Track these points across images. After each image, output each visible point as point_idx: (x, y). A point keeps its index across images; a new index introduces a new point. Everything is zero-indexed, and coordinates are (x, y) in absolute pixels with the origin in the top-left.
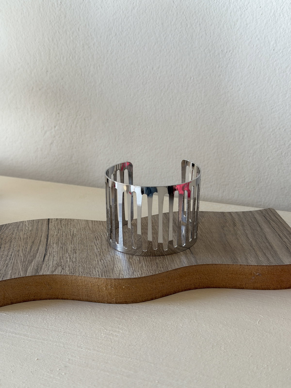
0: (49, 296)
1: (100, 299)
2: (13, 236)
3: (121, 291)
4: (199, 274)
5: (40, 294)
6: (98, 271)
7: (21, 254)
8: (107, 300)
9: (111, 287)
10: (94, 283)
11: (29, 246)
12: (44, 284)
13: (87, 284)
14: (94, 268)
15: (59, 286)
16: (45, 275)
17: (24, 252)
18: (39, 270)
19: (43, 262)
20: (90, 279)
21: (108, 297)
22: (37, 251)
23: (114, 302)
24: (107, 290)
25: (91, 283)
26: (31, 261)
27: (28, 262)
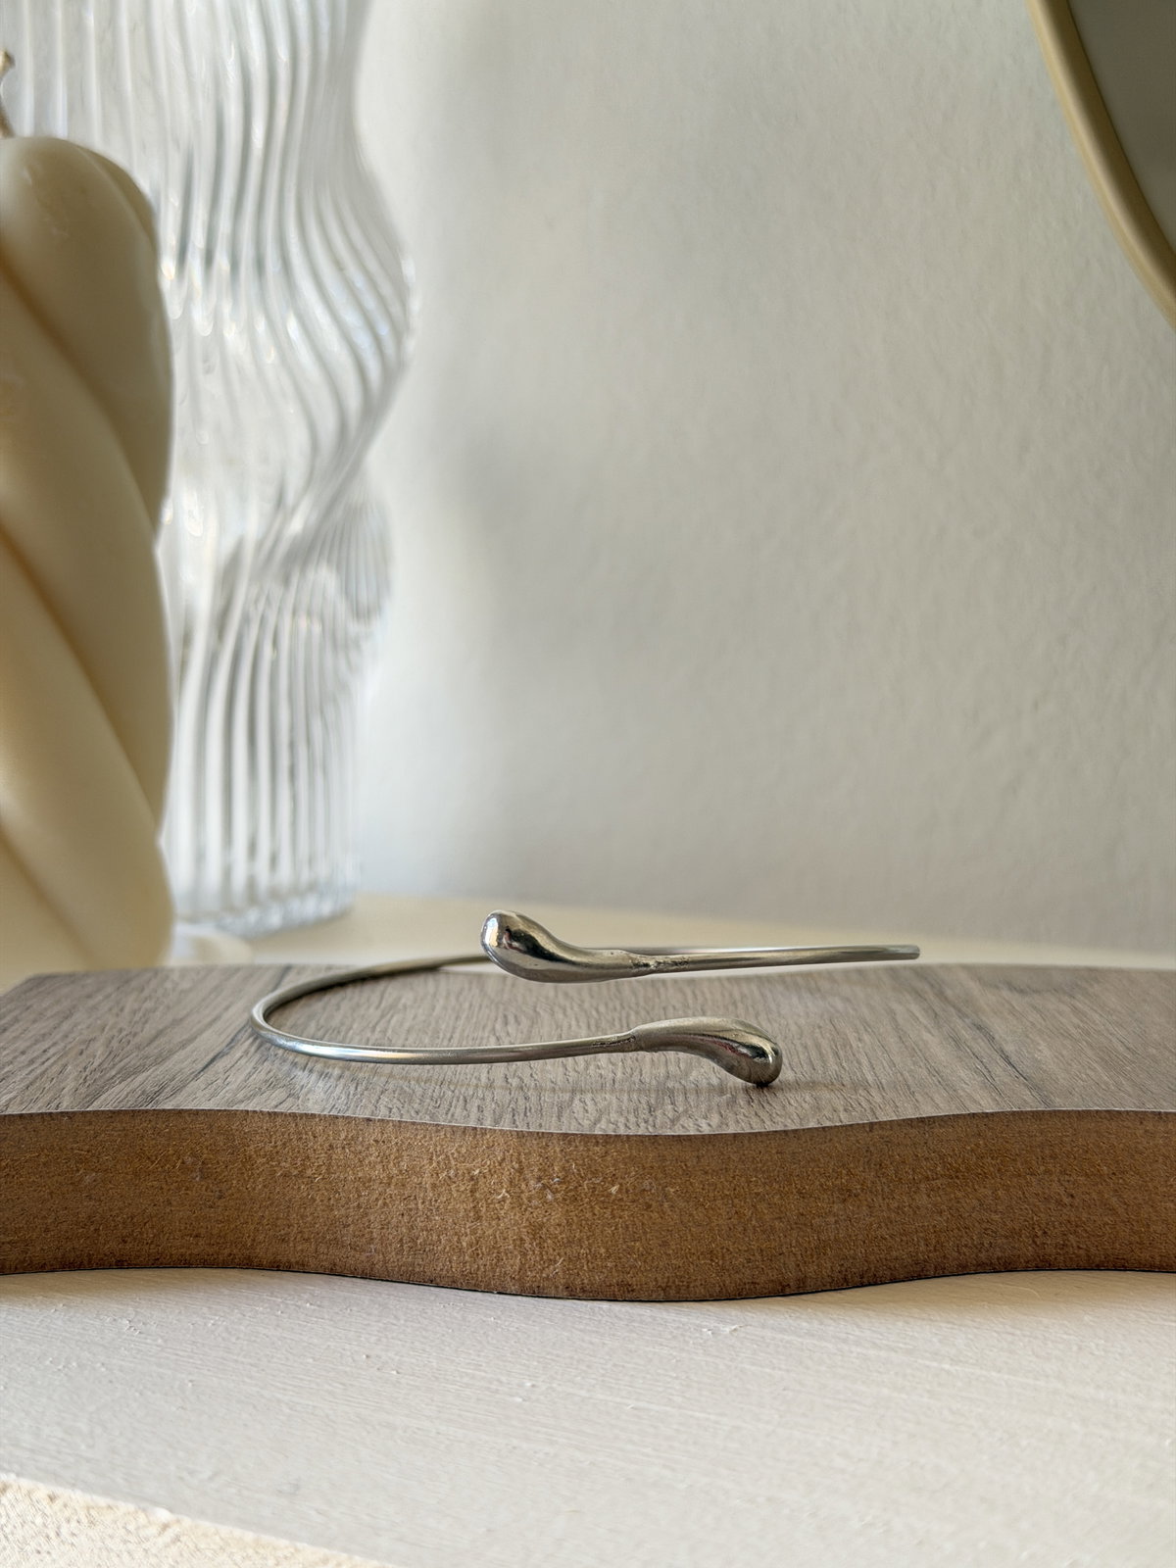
0: (201, 1242)
1: (478, 1269)
2: (91, 1002)
3: (596, 1212)
4: (1064, 1172)
5: (152, 1227)
6: (480, 1109)
7: (99, 1049)
8: (520, 1269)
9: (545, 1187)
10: (453, 1162)
11: (149, 1030)
12: (178, 1165)
13: (413, 1171)
14: (462, 1097)
15: (260, 1187)
16: (189, 1112)
17: (115, 1044)
18: (161, 1098)
19: (196, 1077)
20: (431, 1138)
21: (525, 1255)
22: (183, 1045)
23: (557, 1287)
24: (521, 1205)
25: (434, 1164)
26: (136, 1071)
27: (119, 1073)
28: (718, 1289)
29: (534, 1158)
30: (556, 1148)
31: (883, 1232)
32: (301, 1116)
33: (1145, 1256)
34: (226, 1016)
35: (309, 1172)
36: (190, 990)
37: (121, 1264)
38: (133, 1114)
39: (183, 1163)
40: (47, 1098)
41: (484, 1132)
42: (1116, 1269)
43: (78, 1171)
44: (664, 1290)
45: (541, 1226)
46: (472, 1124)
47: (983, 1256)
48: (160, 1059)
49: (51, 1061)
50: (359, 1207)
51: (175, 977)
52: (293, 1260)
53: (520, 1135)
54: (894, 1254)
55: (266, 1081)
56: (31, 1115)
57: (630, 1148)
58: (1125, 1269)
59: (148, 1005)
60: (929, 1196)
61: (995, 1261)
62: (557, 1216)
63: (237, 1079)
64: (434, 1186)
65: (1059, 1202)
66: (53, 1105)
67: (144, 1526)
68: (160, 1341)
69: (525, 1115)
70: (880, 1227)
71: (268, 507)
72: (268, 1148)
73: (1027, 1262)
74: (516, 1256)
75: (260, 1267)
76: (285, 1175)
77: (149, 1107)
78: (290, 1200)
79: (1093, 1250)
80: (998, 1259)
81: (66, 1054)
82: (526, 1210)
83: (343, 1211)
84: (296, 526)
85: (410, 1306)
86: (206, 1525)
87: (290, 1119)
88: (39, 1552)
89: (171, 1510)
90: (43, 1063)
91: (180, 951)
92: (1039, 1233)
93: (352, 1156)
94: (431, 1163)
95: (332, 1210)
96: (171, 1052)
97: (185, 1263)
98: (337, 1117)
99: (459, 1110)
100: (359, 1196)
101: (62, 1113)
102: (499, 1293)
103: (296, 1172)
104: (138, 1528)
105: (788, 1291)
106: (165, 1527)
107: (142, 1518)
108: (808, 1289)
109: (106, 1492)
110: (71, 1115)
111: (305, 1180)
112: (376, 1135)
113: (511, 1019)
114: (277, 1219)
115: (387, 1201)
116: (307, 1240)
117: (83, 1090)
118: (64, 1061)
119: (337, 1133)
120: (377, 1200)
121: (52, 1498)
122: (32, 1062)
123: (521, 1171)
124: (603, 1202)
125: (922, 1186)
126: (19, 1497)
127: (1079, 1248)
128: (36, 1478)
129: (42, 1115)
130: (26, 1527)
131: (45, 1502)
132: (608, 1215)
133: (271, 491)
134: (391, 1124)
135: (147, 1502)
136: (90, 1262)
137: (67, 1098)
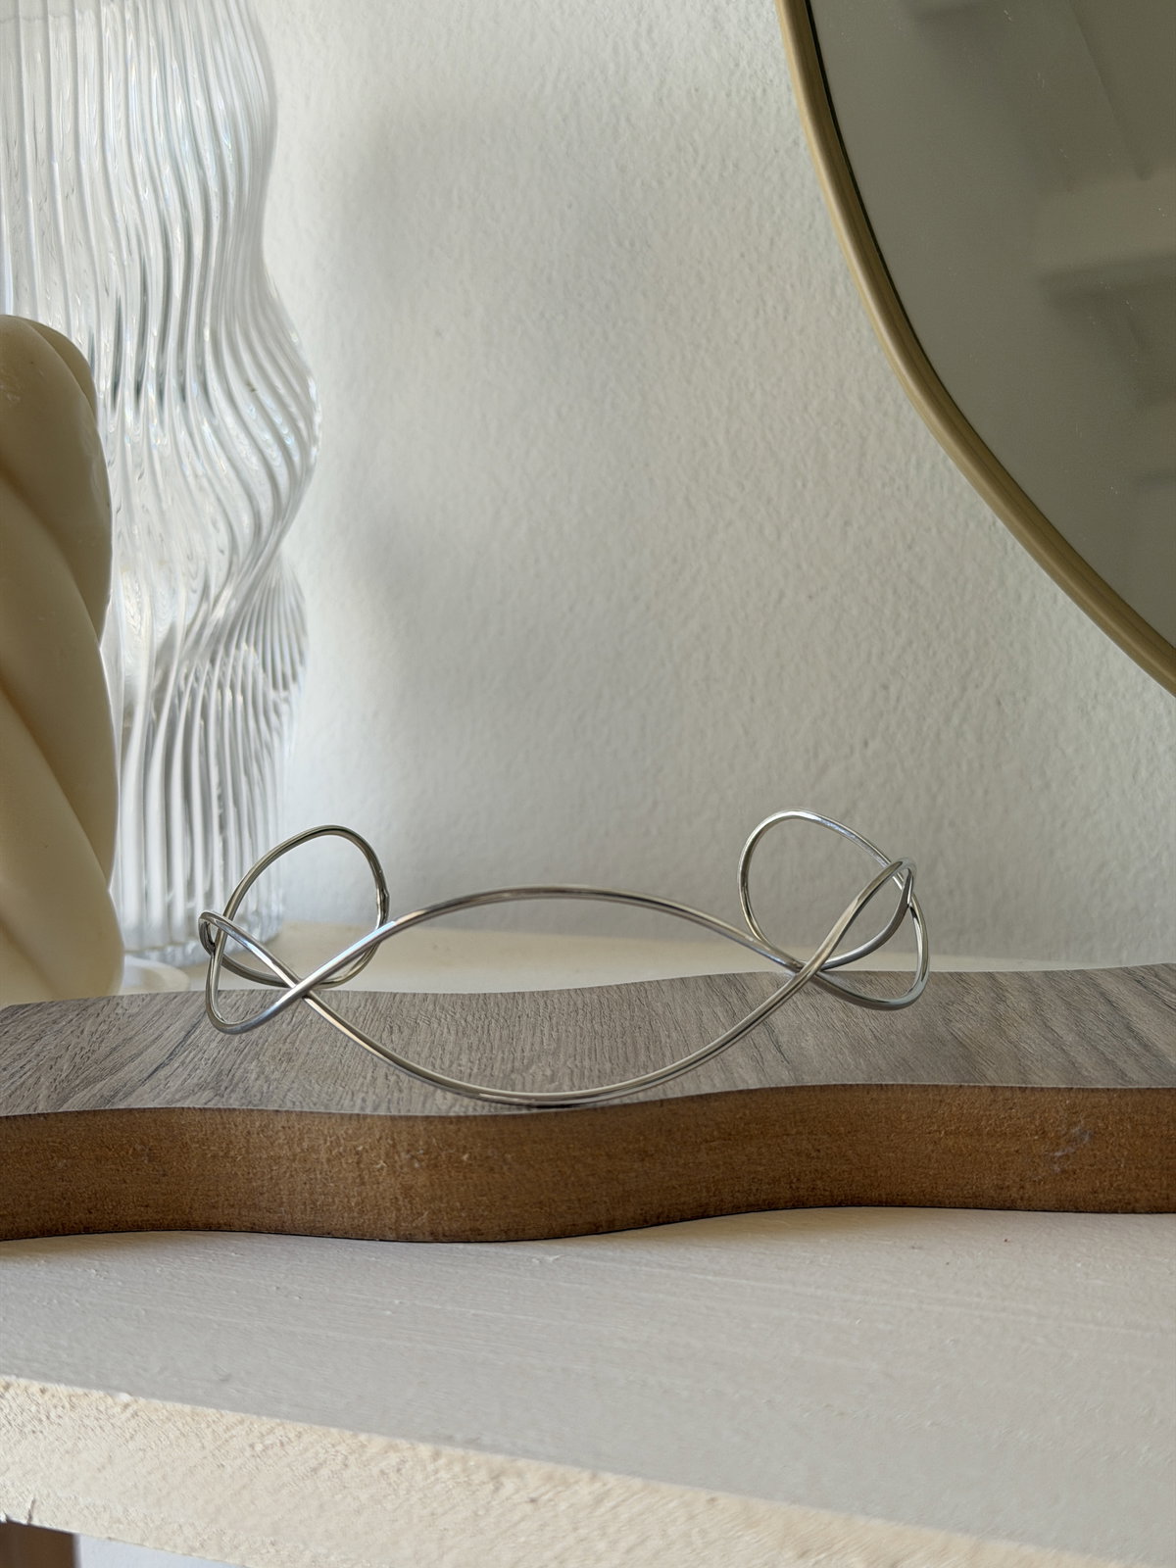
0: (150, 1210)
1: (364, 1222)
2: (56, 1027)
3: (453, 1175)
4: (811, 1133)
5: (112, 1201)
6: (364, 1100)
7: (65, 1065)
8: (396, 1221)
9: (413, 1157)
10: (342, 1141)
11: (104, 1049)
12: (130, 1152)
13: (312, 1149)
14: (350, 1093)
15: (195, 1166)
16: (136, 1109)
17: (77, 1060)
18: (116, 1100)
19: (143, 1082)
20: (325, 1123)
21: (399, 1210)
22: (132, 1059)
23: (424, 1234)
24: (395, 1172)
25: (328, 1144)
26: (96, 1080)
27: (82, 1082)
28: (546, 1230)
29: (404, 1136)
30: (420, 1127)
31: (674, 1182)
32: (225, 1110)
33: (875, 1194)
34: (166, 1034)
35: (232, 1153)
36: (138, 1014)
37: (88, 1229)
38: (95, 1113)
39: (134, 1149)
40: (27, 1103)
41: (365, 1117)
42: (853, 1205)
43: (52, 1158)
44: (505, 1232)
45: (411, 1187)
46: (356, 1112)
47: (752, 1199)
48: (114, 1070)
49: (28, 1074)
50: (271, 1178)
51: (125, 1003)
52: (221, 1221)
53: (393, 1118)
54: (683, 1199)
55: (197, 1085)
56: (14, 1116)
57: (477, 1125)
58: (860, 1205)
59: (104, 1027)
60: (708, 1154)
61: (760, 1203)
62: (422, 1179)
63: (175, 1084)
64: (329, 1160)
65: (808, 1156)
66: (32, 1108)
67: (112, 1407)
68: (120, 1283)
69: (398, 1103)
70: (671, 1179)
71: (195, 598)
72: (201, 1135)
73: (786, 1202)
74: (392, 1212)
75: (197, 1229)
76: (214, 1157)
77: (107, 1108)
78: (218, 1176)
79: (835, 1192)
80: (764, 1201)
81: (39, 1069)
82: (399, 1176)
83: (259, 1182)
84: (220, 613)
85: (312, 1252)
86: (157, 1403)
87: (217, 1113)
88: (34, 1432)
89: (130, 1394)
90: (21, 1077)
91: (130, 980)
92: (795, 1180)
93: (265, 1140)
94: (325, 1143)
95: (251, 1182)
96: (123, 1065)
97: (138, 1227)
98: (252, 1110)
99: (347, 1101)
100: (272, 1170)
101: (39, 1114)
102: (381, 1240)
103: (221, 1154)
104: (107, 1408)
105: (601, 1230)
106: (126, 1406)
107: (110, 1401)
108: (616, 1228)
109: (83, 1384)
110: (45, 1116)
111: (230, 1160)
112: (284, 1123)
113: (396, 1029)
114: (209, 1190)
115: (294, 1173)
116: (233, 1206)
117: (54, 1096)
118: (38, 1074)
119: (253, 1123)
120: (285, 1172)
121: (43, 1391)
122: (13, 1075)
123: (394, 1146)
124: (457, 1167)
125: (702, 1147)
126: (18, 1392)
127: (825, 1190)
128: (30, 1378)
129: (23, 1116)
130: (24, 1414)
131: (39, 1394)
132: (461, 1177)
133: (198, 585)
134: (294, 1115)
135: (111, 1389)
136: (64, 1228)
137: (42, 1103)
